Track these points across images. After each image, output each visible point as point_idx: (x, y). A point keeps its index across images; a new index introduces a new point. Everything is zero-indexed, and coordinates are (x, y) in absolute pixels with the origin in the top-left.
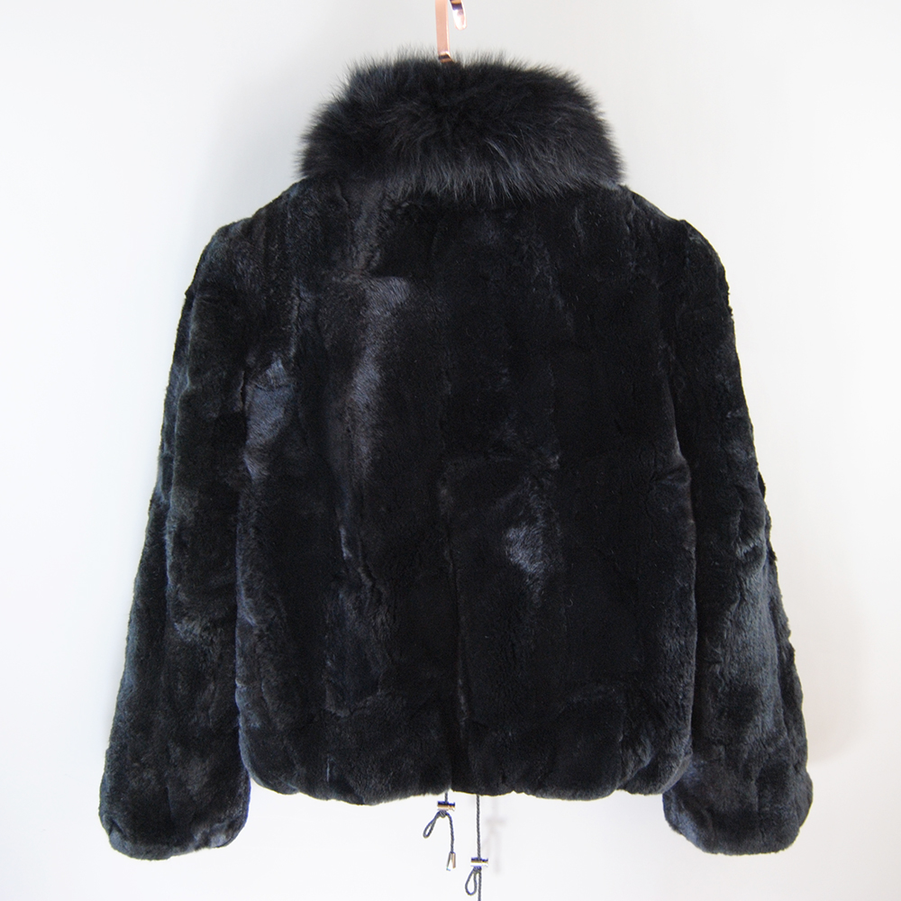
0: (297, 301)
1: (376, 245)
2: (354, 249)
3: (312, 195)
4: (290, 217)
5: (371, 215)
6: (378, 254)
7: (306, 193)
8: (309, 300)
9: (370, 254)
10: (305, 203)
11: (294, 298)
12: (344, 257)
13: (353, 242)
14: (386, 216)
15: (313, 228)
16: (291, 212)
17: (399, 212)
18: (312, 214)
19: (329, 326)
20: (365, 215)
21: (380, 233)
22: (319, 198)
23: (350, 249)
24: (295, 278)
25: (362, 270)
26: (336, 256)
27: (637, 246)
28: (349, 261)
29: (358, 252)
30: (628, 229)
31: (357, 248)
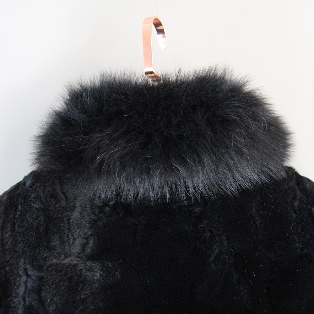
0: (24, 278)
1: (90, 233)
2: (70, 236)
3: (38, 189)
4: (20, 208)
5: (83, 209)
6: (91, 241)
7: (34, 187)
8: (34, 277)
9: (84, 241)
10: (33, 196)
11: (21, 276)
12: (62, 243)
13: (69, 230)
14: (97, 210)
15: (37, 219)
16: (21, 204)
17: (107, 209)
18: (36, 206)
19: (51, 300)
20: (79, 209)
21: (93, 223)
22: (44, 192)
23: (68, 236)
24: (22, 260)
25: (79, 253)
26: (55, 242)
27: (302, 231)
28: (67, 246)
29: (74, 239)
30: (294, 215)
31: (73, 235)
